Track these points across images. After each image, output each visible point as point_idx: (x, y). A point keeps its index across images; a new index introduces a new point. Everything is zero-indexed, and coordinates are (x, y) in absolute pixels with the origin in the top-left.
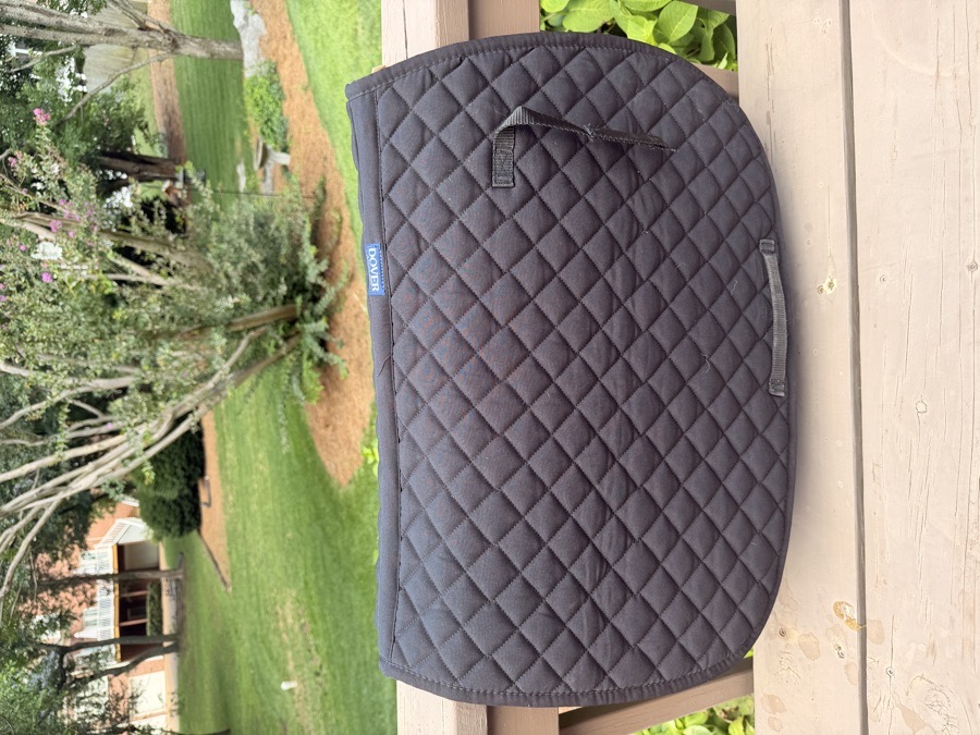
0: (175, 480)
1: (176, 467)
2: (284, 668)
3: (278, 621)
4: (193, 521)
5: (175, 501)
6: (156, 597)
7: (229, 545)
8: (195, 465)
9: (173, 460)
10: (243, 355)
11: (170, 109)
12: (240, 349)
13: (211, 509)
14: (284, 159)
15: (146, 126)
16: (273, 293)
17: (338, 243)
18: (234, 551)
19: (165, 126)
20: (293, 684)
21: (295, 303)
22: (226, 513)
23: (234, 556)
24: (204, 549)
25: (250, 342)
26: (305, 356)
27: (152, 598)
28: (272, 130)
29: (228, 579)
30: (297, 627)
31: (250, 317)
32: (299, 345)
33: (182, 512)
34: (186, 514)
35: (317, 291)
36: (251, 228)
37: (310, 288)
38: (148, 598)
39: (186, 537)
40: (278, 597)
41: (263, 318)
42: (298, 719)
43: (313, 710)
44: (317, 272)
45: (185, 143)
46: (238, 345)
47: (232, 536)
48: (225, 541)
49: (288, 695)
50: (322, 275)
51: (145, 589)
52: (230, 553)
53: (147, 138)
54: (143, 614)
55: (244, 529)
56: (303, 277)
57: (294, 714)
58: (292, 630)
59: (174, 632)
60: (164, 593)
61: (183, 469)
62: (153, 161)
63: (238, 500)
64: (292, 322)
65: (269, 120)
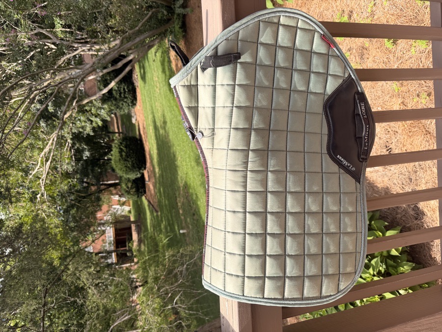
5: (134, 180)
20: (185, 231)
29: (157, 209)
38: (127, 239)
51: (125, 235)
59: (137, 248)
60: (133, 231)
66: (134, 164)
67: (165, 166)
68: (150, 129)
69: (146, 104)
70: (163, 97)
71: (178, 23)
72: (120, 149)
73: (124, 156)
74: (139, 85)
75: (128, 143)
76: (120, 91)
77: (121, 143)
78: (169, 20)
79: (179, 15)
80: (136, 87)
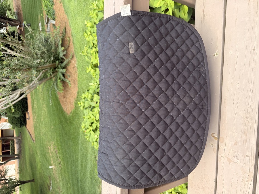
0: (19, 112)
1: (19, 108)
2: (50, 163)
3: (49, 150)
4: (24, 123)
5: (19, 118)
6: (13, 144)
7: (34, 130)
8: (25, 108)
9: (18, 106)
10: (40, 77)
11: (18, 5)
12: (40, 75)
13: (29, 120)
14: (54, 22)
15: (11, 10)
16: (50, 60)
17: (69, 46)
18: (36, 132)
19: (17, 10)
20: (53, 167)
21: (56, 63)
22: (34, 121)
23: (36, 133)
24: (27, 131)
25: (43, 73)
26: (58, 78)
27: (12, 144)
28: (50, 13)
29: (34, 139)
30: (54, 152)
31: (43, 66)
32: (57, 75)
33: (21, 121)
34: (22, 121)
35: (62, 60)
36: (43, 41)
37: (60, 59)
38: (10, 144)
39: (22, 128)
40: (49, 144)
41: (47, 67)
42: (54, 176)
43: (58, 173)
44: (63, 54)
45: (23, 16)
46: (39, 74)
47: (36, 127)
48: (33, 129)
49: (51, 169)
50: (64, 55)
51: (10, 142)
52: (35, 132)
53: (11, 13)
54: (9, 149)
55: (39, 125)
56: (59, 56)
57: (53, 174)
58: (53, 152)
59: (18, 153)
60: (15, 143)
61: (21, 109)
62: (13, 20)
63: (37, 118)
64: (55, 68)
65: (49, 10)
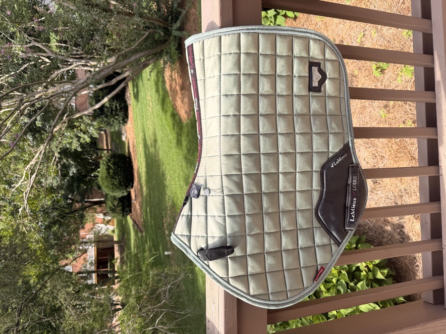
5: (120, 199)
29: (142, 229)
38: (109, 259)
51: (107, 256)
60: (115, 251)
66: (121, 182)
67: (153, 185)
68: (140, 147)
69: (138, 122)
70: (156, 115)
71: (174, 45)
72: (108, 166)
73: (111, 174)
74: (131, 103)
75: (117, 160)
76: (111, 108)
77: (109, 160)
78: (166, 41)
79: (175, 37)
80: (129, 105)
